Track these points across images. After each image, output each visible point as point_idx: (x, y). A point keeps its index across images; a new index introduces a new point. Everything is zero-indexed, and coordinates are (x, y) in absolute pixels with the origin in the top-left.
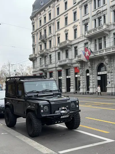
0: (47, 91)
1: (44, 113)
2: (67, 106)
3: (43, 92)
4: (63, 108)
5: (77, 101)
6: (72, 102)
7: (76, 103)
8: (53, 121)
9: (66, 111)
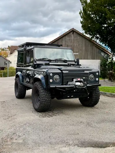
0: (61, 61)
1: (53, 83)
2: (84, 78)
3: (56, 61)
4: (79, 79)
5: (97, 73)
6: (90, 73)
7: (96, 75)
8: (65, 95)
9: (82, 83)
